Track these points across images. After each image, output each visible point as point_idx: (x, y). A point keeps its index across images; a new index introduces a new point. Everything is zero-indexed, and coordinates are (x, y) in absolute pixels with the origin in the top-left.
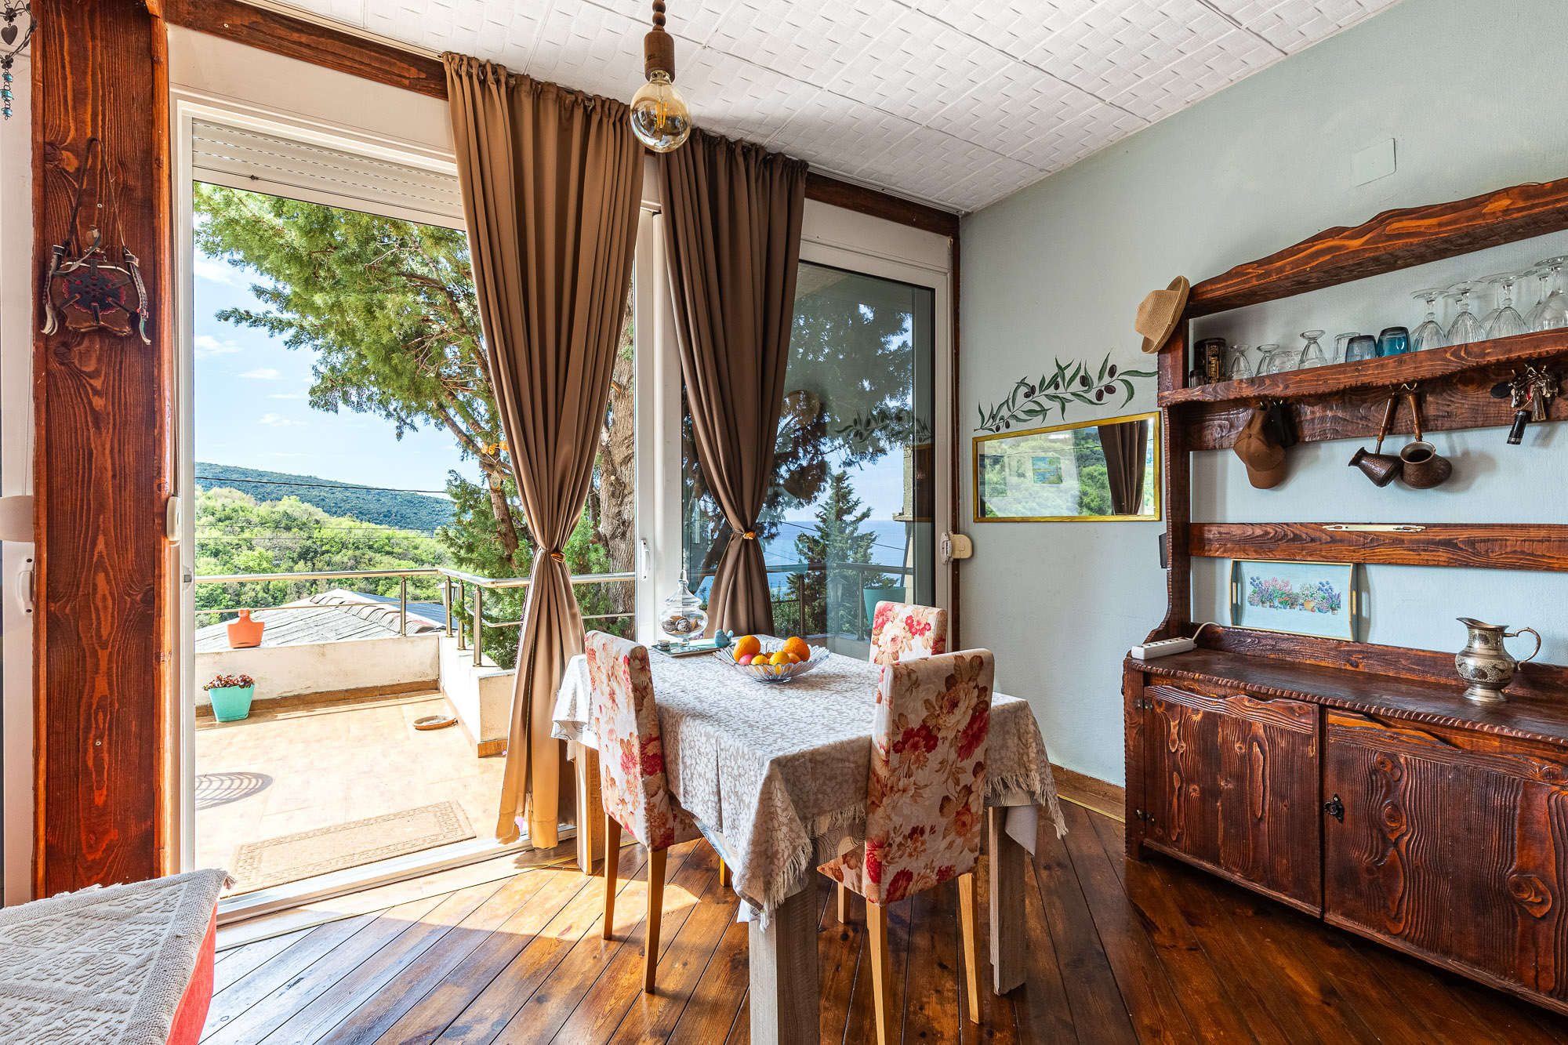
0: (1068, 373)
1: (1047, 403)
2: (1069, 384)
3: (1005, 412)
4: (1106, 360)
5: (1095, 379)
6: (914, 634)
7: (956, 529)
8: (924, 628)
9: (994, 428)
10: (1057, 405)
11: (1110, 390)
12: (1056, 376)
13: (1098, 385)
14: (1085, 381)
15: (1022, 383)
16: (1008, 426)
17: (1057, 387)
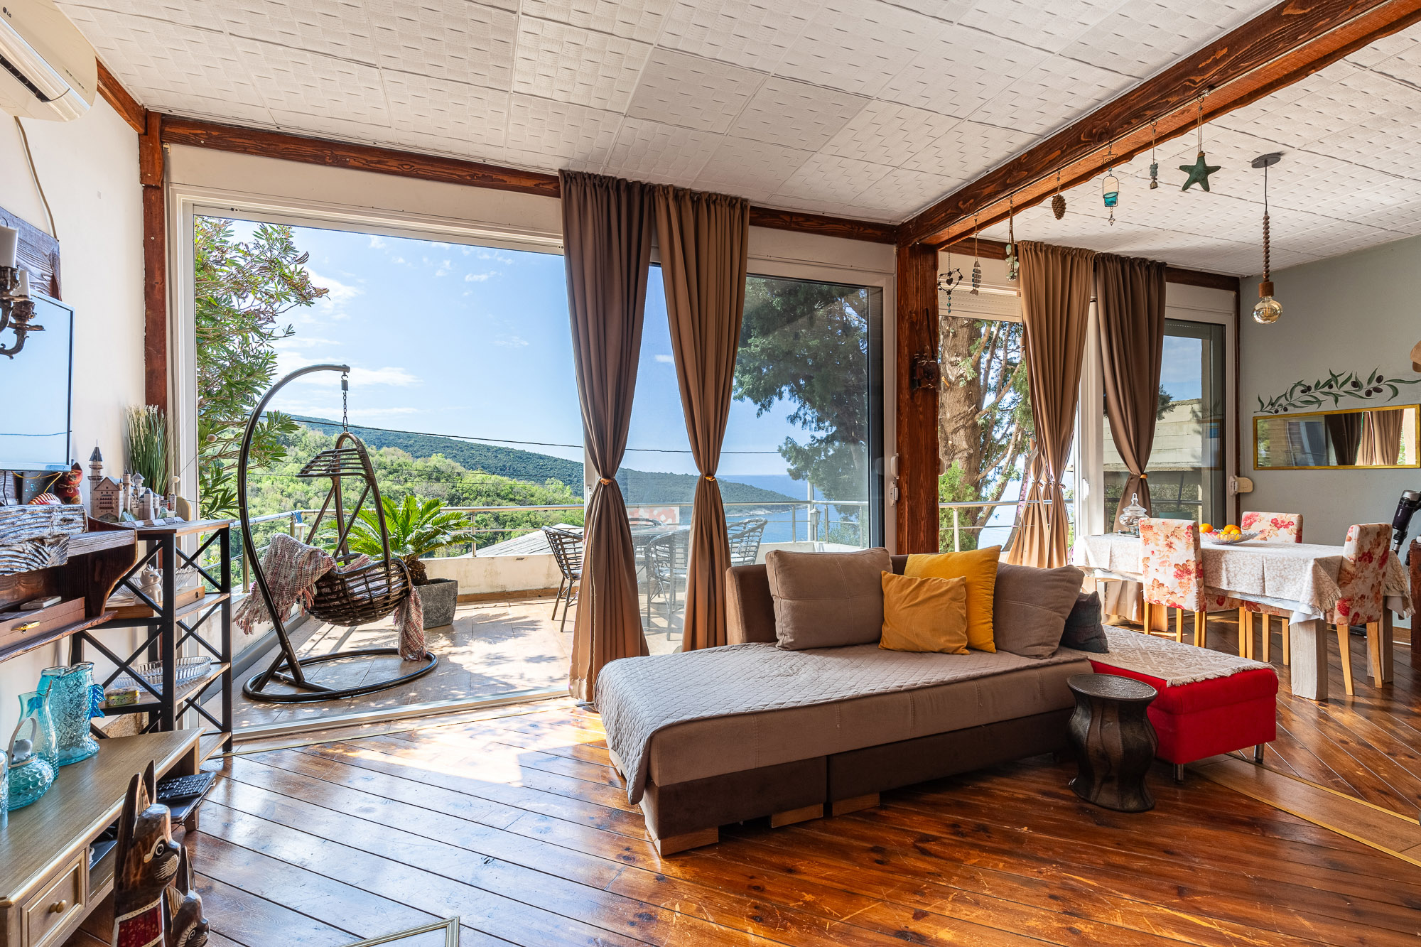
0: (1341, 380)
1: (1321, 397)
2: (1342, 385)
3: (1283, 401)
4: (1374, 372)
5: (1365, 383)
6: (1279, 528)
7: (1238, 474)
8: (1288, 524)
9: (1273, 411)
10: (1331, 398)
11: (1378, 390)
12: (1330, 380)
13: (1366, 387)
14: (1355, 384)
15: (1299, 384)
16: (1286, 410)
17: (1331, 387)
